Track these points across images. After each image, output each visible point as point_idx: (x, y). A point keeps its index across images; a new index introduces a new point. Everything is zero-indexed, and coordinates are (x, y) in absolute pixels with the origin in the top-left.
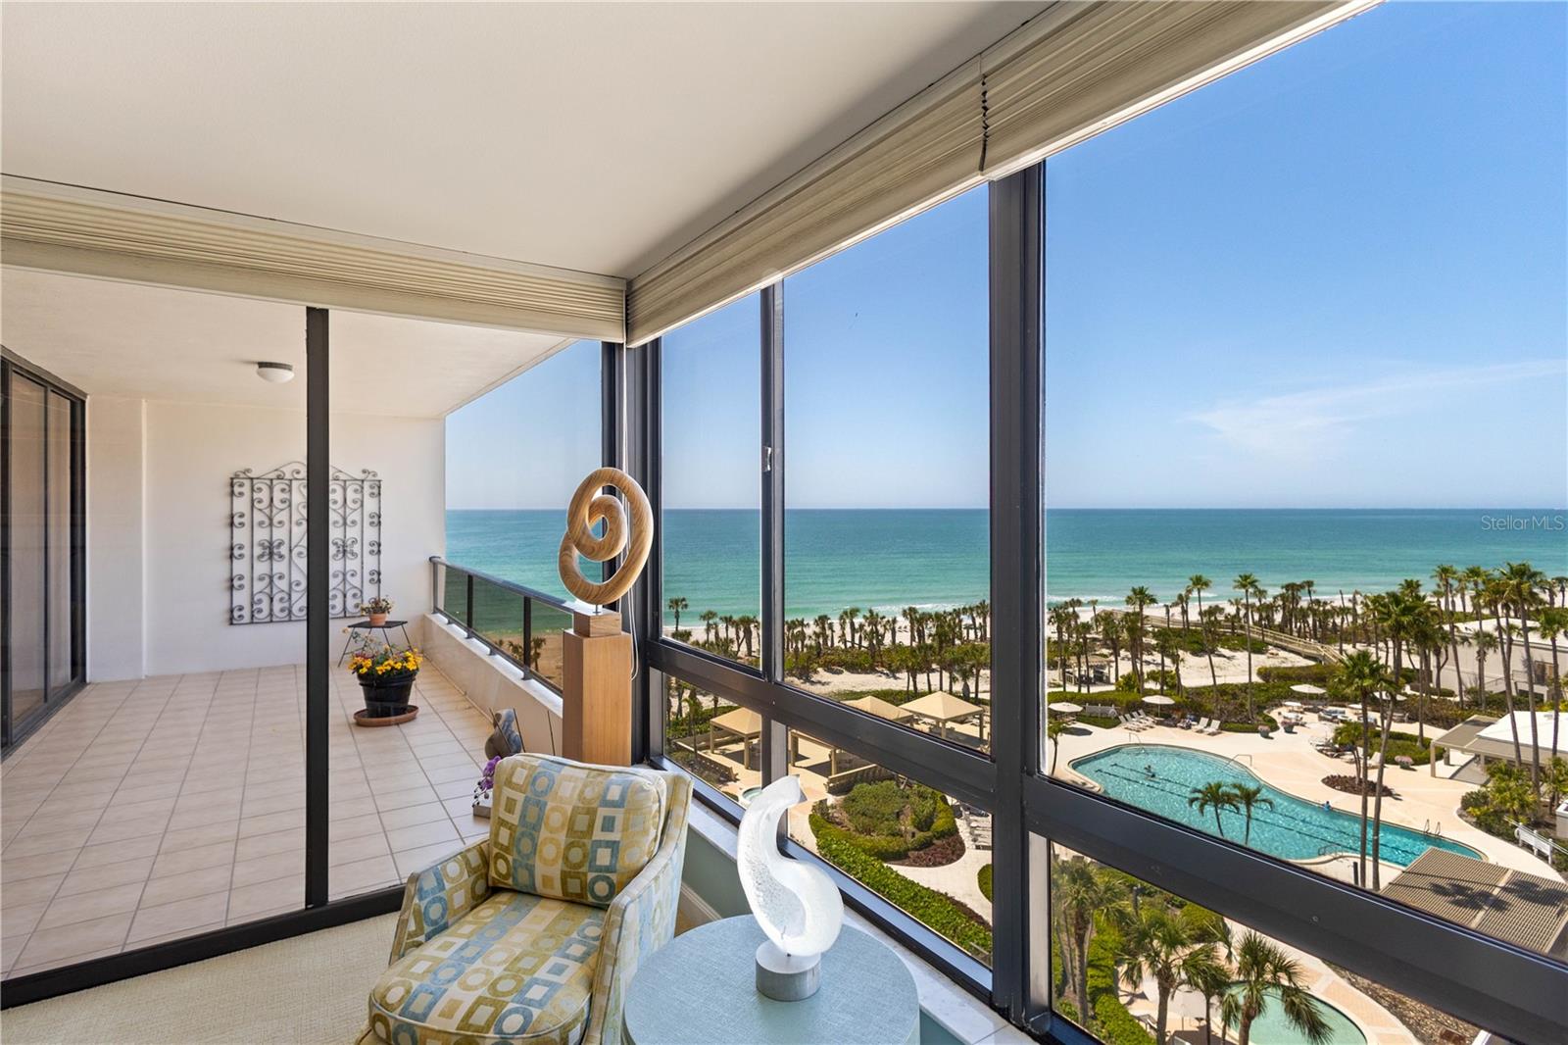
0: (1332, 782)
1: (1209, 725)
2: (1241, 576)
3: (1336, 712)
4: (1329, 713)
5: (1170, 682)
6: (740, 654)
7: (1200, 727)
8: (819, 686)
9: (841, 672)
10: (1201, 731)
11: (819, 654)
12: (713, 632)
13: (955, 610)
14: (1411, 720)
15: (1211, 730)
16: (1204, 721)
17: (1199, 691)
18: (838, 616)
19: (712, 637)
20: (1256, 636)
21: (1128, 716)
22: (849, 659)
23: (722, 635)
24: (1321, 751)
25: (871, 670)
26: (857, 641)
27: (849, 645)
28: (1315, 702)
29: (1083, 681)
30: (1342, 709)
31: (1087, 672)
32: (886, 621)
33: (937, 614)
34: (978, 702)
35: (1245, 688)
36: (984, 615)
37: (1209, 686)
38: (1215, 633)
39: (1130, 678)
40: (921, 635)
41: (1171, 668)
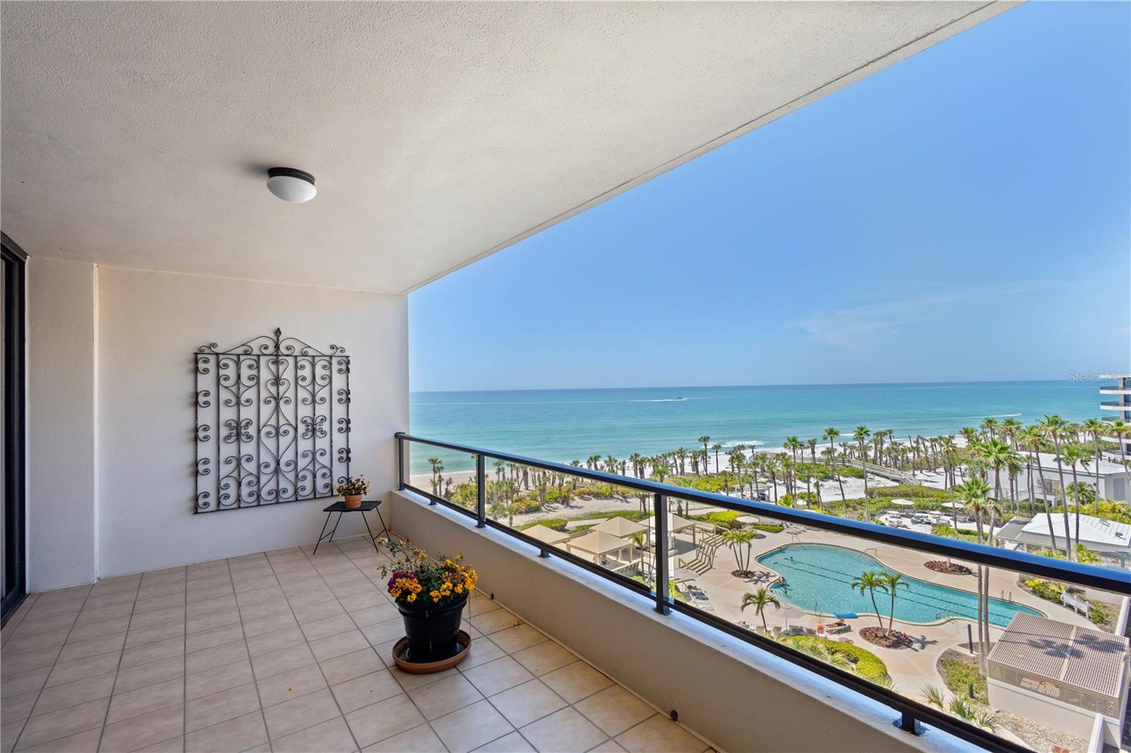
0: (930, 566)
2: (858, 428)
3: (922, 517)
4: (918, 518)
5: (813, 500)
6: (521, 489)
8: (576, 509)
9: (590, 499)
11: (574, 486)
12: (501, 474)
13: (663, 455)
17: (832, 505)
18: (586, 460)
19: (501, 479)
20: (859, 467)
22: (594, 490)
23: (508, 475)
25: (611, 496)
28: (906, 510)
30: (925, 515)
31: (752, 493)
32: (618, 463)
33: (652, 458)
34: (688, 517)
35: (860, 502)
36: (682, 457)
37: (838, 502)
38: (833, 466)
39: (787, 498)
40: (642, 472)
41: (814, 490)
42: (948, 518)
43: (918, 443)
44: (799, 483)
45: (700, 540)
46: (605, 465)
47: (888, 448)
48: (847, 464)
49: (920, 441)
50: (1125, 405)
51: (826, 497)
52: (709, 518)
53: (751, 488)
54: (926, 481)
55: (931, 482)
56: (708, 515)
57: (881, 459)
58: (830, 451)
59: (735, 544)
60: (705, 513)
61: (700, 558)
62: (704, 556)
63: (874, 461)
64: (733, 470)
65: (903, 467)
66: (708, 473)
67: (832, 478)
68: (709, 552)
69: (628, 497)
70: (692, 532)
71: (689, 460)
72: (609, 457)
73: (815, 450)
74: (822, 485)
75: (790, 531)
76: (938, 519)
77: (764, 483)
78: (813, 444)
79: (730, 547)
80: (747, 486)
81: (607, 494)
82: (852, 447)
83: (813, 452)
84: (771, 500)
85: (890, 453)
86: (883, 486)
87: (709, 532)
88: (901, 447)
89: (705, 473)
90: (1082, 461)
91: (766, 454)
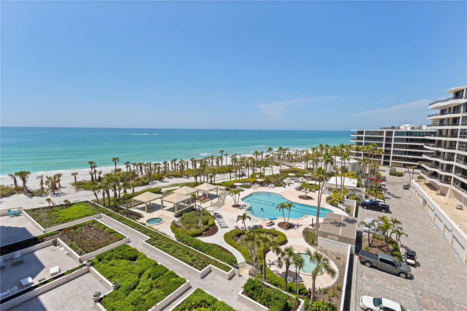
0: (300, 197)
1: (272, 185)
2: (279, 147)
4: (296, 180)
5: (262, 175)
6: (139, 175)
7: (270, 186)
8: (166, 183)
9: (172, 178)
10: (270, 187)
11: (165, 173)
12: (129, 168)
13: (204, 158)
14: (312, 180)
15: (272, 187)
16: (271, 184)
17: (268, 177)
18: (171, 161)
19: (129, 170)
20: (277, 162)
21: (253, 185)
22: (174, 174)
23: (132, 169)
24: (296, 190)
25: (182, 177)
26: (176, 168)
27: (174, 170)
28: (292, 177)
29: (240, 176)
30: (298, 179)
31: (240, 173)
32: (185, 162)
33: (200, 160)
34: (214, 184)
35: (278, 175)
36: (212, 159)
37: (270, 175)
38: (269, 161)
39: (253, 175)
40: (195, 166)
41: (262, 171)
42: (305, 180)
43: (296, 153)
44: (257, 169)
45: (220, 194)
46: (179, 163)
47: (287, 155)
48: (273, 161)
49: (297, 152)
50: (357, 140)
51: (267, 174)
52: (223, 184)
53: (239, 171)
54: (298, 166)
55: (300, 167)
56: (223, 183)
57: (285, 159)
58: (268, 156)
59: (234, 195)
60: (221, 182)
61: (219, 201)
62: (221, 200)
63: (282, 160)
64: (232, 164)
65: (292, 161)
66: (223, 165)
67: (268, 166)
68: (223, 198)
69: (189, 177)
70: (216, 190)
71: (215, 160)
72: (181, 160)
73: (263, 156)
74: (265, 169)
75: (253, 187)
76: (302, 180)
77: (244, 169)
78: (262, 153)
79: (232, 196)
80: (238, 170)
81: (180, 176)
82: (275, 154)
83: (262, 156)
84: (247, 175)
85: (288, 156)
86: (285, 169)
87: (223, 190)
88: (291, 154)
89: (221, 165)
90: (347, 159)
91: (245, 157)
